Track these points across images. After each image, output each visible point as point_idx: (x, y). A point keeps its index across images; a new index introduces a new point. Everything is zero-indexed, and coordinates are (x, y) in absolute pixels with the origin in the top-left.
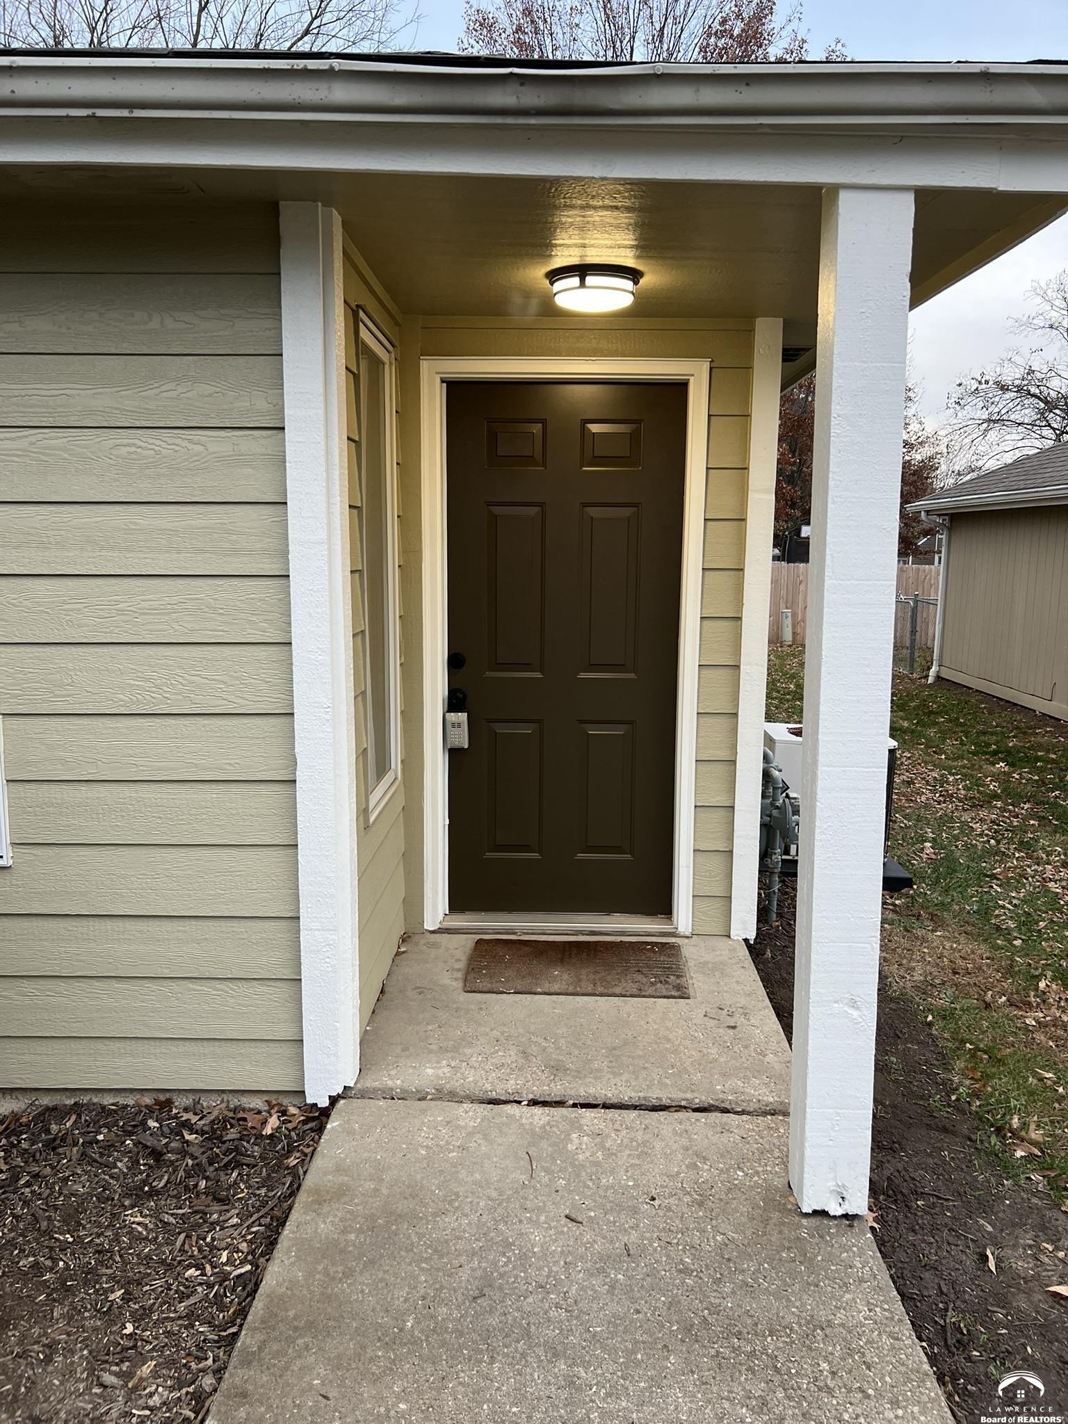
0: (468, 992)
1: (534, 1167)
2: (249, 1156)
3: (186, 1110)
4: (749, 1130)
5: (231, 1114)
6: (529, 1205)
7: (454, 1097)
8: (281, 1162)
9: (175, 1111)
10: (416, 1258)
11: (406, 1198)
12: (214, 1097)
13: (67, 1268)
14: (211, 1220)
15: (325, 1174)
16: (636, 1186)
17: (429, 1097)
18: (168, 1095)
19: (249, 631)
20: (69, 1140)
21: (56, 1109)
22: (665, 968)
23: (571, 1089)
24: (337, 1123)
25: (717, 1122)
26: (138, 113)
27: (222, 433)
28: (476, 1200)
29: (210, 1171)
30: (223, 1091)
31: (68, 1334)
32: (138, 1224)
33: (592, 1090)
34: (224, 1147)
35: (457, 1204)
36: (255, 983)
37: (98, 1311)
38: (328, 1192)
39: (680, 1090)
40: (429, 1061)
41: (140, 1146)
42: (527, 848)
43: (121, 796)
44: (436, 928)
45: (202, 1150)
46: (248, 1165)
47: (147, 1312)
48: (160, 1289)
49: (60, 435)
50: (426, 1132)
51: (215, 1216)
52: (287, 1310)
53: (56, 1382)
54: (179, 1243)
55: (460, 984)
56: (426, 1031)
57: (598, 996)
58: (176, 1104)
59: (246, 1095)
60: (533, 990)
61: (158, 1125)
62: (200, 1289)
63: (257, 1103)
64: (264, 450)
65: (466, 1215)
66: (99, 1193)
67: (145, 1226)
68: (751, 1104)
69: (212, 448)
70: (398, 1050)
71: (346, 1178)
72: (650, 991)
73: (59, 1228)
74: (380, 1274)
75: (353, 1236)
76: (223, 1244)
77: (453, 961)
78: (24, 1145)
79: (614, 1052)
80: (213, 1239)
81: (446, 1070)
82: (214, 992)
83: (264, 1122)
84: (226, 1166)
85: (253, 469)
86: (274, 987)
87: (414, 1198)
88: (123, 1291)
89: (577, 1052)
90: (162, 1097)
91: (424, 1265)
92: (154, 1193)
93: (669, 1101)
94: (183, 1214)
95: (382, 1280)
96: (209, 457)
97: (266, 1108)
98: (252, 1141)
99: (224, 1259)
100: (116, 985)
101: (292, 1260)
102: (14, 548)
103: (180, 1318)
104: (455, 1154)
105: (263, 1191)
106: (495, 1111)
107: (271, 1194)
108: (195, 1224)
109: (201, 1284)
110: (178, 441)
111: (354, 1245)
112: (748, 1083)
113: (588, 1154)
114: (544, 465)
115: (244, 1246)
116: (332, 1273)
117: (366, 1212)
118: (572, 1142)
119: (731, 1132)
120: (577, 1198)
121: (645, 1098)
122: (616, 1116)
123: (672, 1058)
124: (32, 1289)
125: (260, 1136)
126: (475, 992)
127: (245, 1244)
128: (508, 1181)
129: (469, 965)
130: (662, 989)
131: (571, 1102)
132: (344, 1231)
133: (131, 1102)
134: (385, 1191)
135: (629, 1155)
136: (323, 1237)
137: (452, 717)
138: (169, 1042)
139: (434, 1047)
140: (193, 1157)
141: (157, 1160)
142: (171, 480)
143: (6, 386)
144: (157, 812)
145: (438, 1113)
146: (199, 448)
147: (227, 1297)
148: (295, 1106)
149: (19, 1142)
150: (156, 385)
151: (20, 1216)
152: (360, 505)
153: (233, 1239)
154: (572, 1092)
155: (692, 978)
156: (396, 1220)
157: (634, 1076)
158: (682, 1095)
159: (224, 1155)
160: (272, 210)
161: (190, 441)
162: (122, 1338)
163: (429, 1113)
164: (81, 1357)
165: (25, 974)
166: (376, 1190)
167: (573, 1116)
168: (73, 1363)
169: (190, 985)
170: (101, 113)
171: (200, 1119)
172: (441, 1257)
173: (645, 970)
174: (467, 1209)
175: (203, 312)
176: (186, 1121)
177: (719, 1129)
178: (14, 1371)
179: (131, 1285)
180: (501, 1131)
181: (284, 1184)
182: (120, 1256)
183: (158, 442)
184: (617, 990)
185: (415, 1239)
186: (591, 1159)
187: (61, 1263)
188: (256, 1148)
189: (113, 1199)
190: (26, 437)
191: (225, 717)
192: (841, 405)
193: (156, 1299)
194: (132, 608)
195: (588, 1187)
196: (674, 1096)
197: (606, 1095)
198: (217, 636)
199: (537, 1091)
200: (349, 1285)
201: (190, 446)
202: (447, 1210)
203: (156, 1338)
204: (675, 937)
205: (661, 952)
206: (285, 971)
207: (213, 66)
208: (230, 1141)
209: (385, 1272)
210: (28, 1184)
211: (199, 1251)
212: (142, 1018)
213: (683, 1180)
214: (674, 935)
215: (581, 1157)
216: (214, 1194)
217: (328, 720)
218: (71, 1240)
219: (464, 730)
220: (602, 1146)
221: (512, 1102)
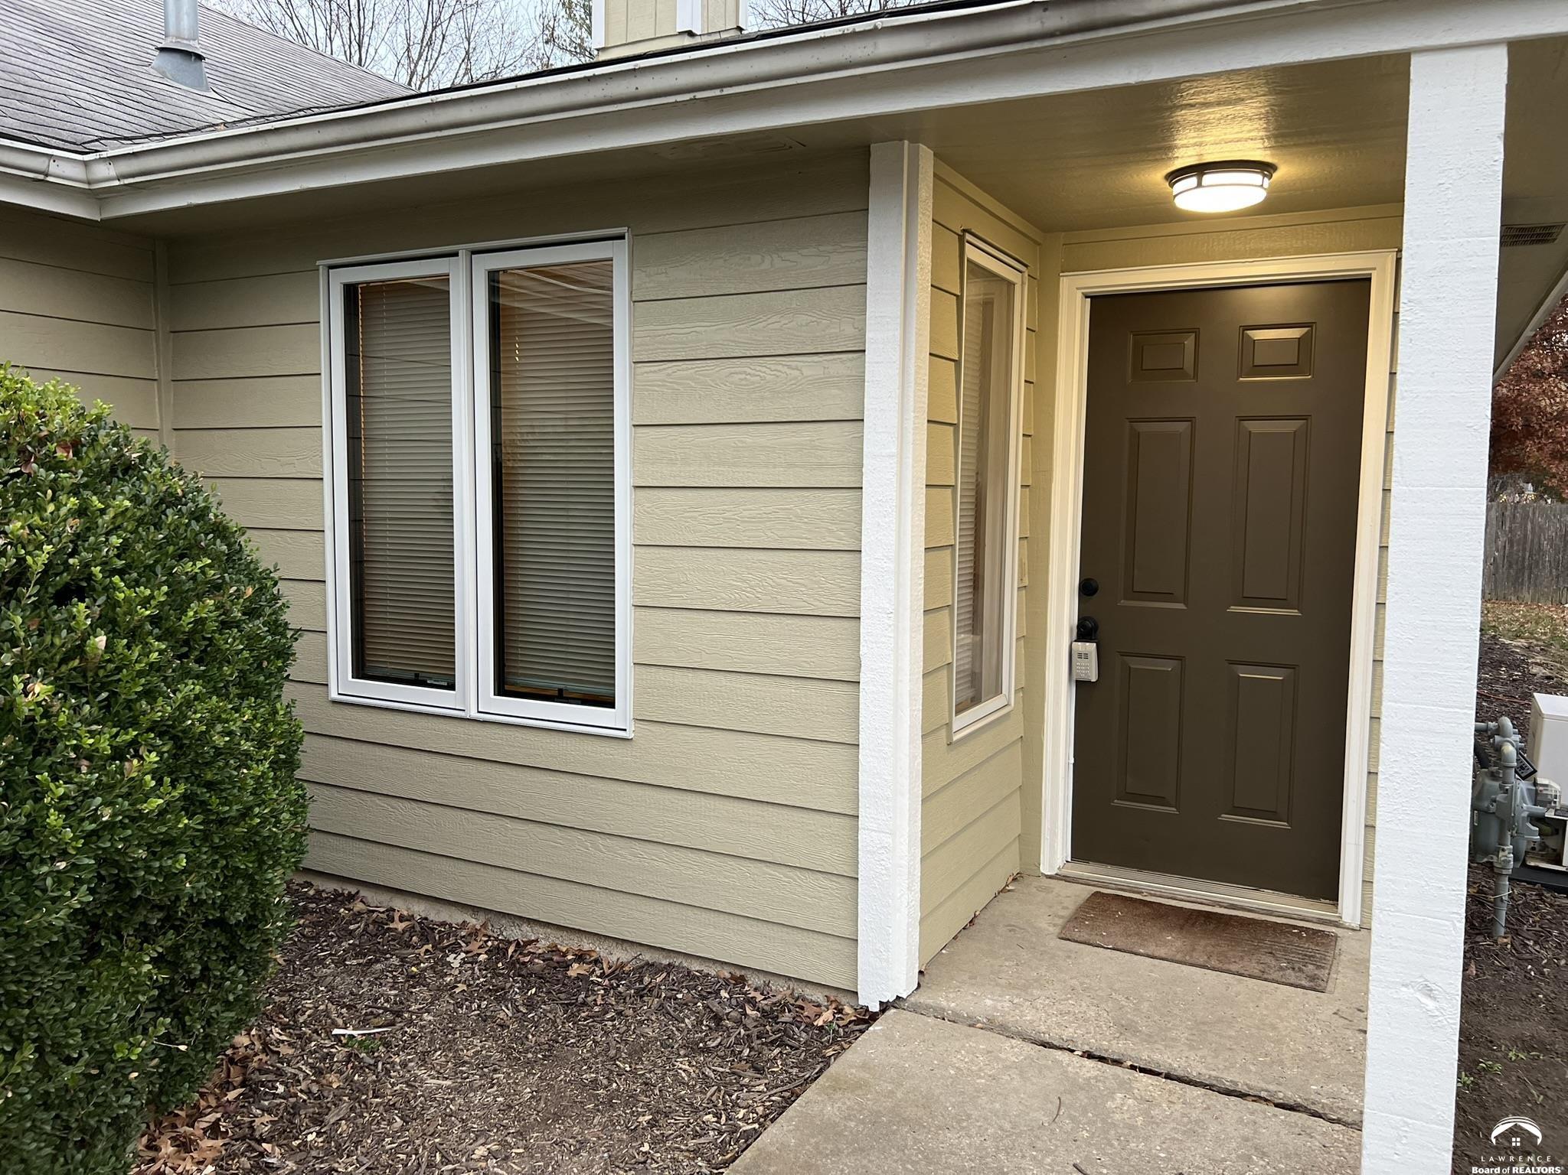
0: (1062, 939)
1: (1061, 1113)
2: (795, 1039)
3: (756, 989)
4: (1337, 1140)
5: (792, 1001)
6: (1039, 1144)
7: (1005, 1031)
8: (821, 1052)
9: (747, 988)
10: (904, 1158)
11: (917, 1106)
12: (782, 982)
13: (618, 1090)
14: (743, 1083)
15: (851, 1067)
16: (1168, 1160)
17: (979, 1025)
18: (743, 973)
19: (828, 539)
20: (655, 993)
21: (653, 965)
22: (1306, 955)
23: (1133, 1050)
24: (880, 1028)
25: (1299, 1122)
26: (727, 91)
27: (816, 358)
28: (986, 1126)
29: (756, 1043)
30: (790, 978)
31: (599, 1138)
32: (684, 1071)
33: (1157, 1057)
34: (776, 1027)
35: (965, 1124)
36: (819, 876)
37: (628, 1128)
38: (846, 1082)
39: (1263, 1079)
40: (992, 993)
41: (708, 1010)
42: (1161, 800)
43: (719, 684)
44: (1053, 873)
45: (755, 1024)
46: (791, 1047)
47: (665, 1138)
48: (681, 1125)
49: (690, 367)
50: (962, 1055)
51: (747, 1080)
52: (769, 1165)
53: (575, 1170)
54: (709, 1094)
55: (1057, 930)
56: (1001, 966)
57: (1209, 969)
58: (750, 982)
59: (809, 986)
60: (1134, 950)
61: (728, 996)
62: (711, 1133)
63: (818, 996)
64: (849, 372)
65: (970, 1137)
66: (664, 1040)
67: (689, 1074)
68: (1350, 1114)
69: (806, 372)
70: (965, 977)
71: (868, 1076)
72: (1275, 976)
73: (624, 1059)
74: (865, 1162)
75: (852, 1124)
76: (744, 1104)
77: (1059, 908)
78: (621, 989)
79: (1201, 1026)
80: (738, 1098)
81: (1007, 1004)
82: (784, 879)
83: (819, 1015)
84: (772, 1043)
85: (839, 389)
86: (836, 882)
87: (925, 1108)
88: (651, 1117)
89: (1157, 1018)
90: (738, 973)
91: (909, 1166)
92: (707, 1050)
93: (1245, 1087)
94: (722, 1072)
95: (864, 1166)
96: (803, 381)
97: (826, 1004)
98: (802, 1027)
99: (740, 1116)
100: (705, 858)
101: (791, 1128)
102: (652, 464)
103: (688, 1150)
104: (983, 1081)
105: (795, 1071)
106: (1043, 1053)
107: (801, 1075)
108: (729, 1082)
109: (714, 1129)
110: (780, 368)
111: (851, 1132)
112: (1355, 1092)
113: (1126, 1116)
114: (1196, 376)
115: (760, 1110)
116: (821, 1148)
117: (874, 1107)
118: (1114, 1099)
119: (1312, 1137)
120: (1095, 1152)
121: (1216, 1078)
122: (1178, 1088)
123: (1269, 1047)
124: (585, 1098)
125: (810, 1025)
126: (1069, 940)
127: (762, 1108)
128: (1027, 1118)
129: (1075, 913)
130: (1292, 976)
131: (1129, 1063)
132: (848, 1118)
133: (713, 973)
134: (899, 1095)
135: (1174, 1128)
136: (826, 1117)
137: (1080, 646)
138: (746, 920)
139: (1002, 982)
140: (746, 1028)
141: (718, 1025)
142: (771, 402)
143: (652, 327)
144: (746, 702)
145: (983, 1041)
146: (796, 373)
147: (730, 1145)
148: (852, 1007)
149: (618, 986)
150: (765, 318)
151: (598, 1042)
152: (956, 422)
153: (754, 1102)
154: (1133, 1054)
155: (1338, 972)
156: (898, 1122)
157: (1213, 1054)
158: (1264, 1085)
159: (773, 1033)
160: (865, 152)
161: (789, 367)
162: (638, 1154)
163: (973, 1039)
164: (601, 1158)
165: (636, 837)
166: (892, 1092)
167: (1126, 1077)
168: (593, 1160)
169: (765, 868)
170: (699, 95)
171: (765, 999)
172: (929, 1164)
173: (1279, 954)
174: (973, 1131)
175: (806, 250)
176: (752, 998)
177: (1297, 1130)
178: (549, 1153)
179: (660, 1115)
180: (1040, 1072)
181: (815, 1069)
182: (660, 1091)
183: (764, 369)
184: (1234, 967)
185: (910, 1143)
186: (1127, 1121)
187: (614, 1085)
188: (804, 1035)
189: (673, 1048)
190: (664, 369)
191: (805, 618)
192: (1413, 289)
193: (675, 1131)
194: (736, 517)
195: (1112, 1145)
196: (1252, 1083)
197: (1170, 1064)
198: (801, 543)
199: (1094, 1045)
200: (833, 1162)
201: (789, 371)
202: (953, 1127)
203: (663, 1161)
204: (1337, 926)
205: (1308, 939)
206: (845, 867)
207: (782, 43)
208: (783, 1023)
209: (870, 1161)
210: (612, 1019)
211: (723, 1104)
212: (724, 893)
213: (1226, 1168)
214: (1336, 925)
215: (1117, 1116)
216: (752, 1062)
217: (890, 626)
218: (628, 1069)
219: (1091, 661)
220: (1146, 1113)
221: (1065, 1049)
